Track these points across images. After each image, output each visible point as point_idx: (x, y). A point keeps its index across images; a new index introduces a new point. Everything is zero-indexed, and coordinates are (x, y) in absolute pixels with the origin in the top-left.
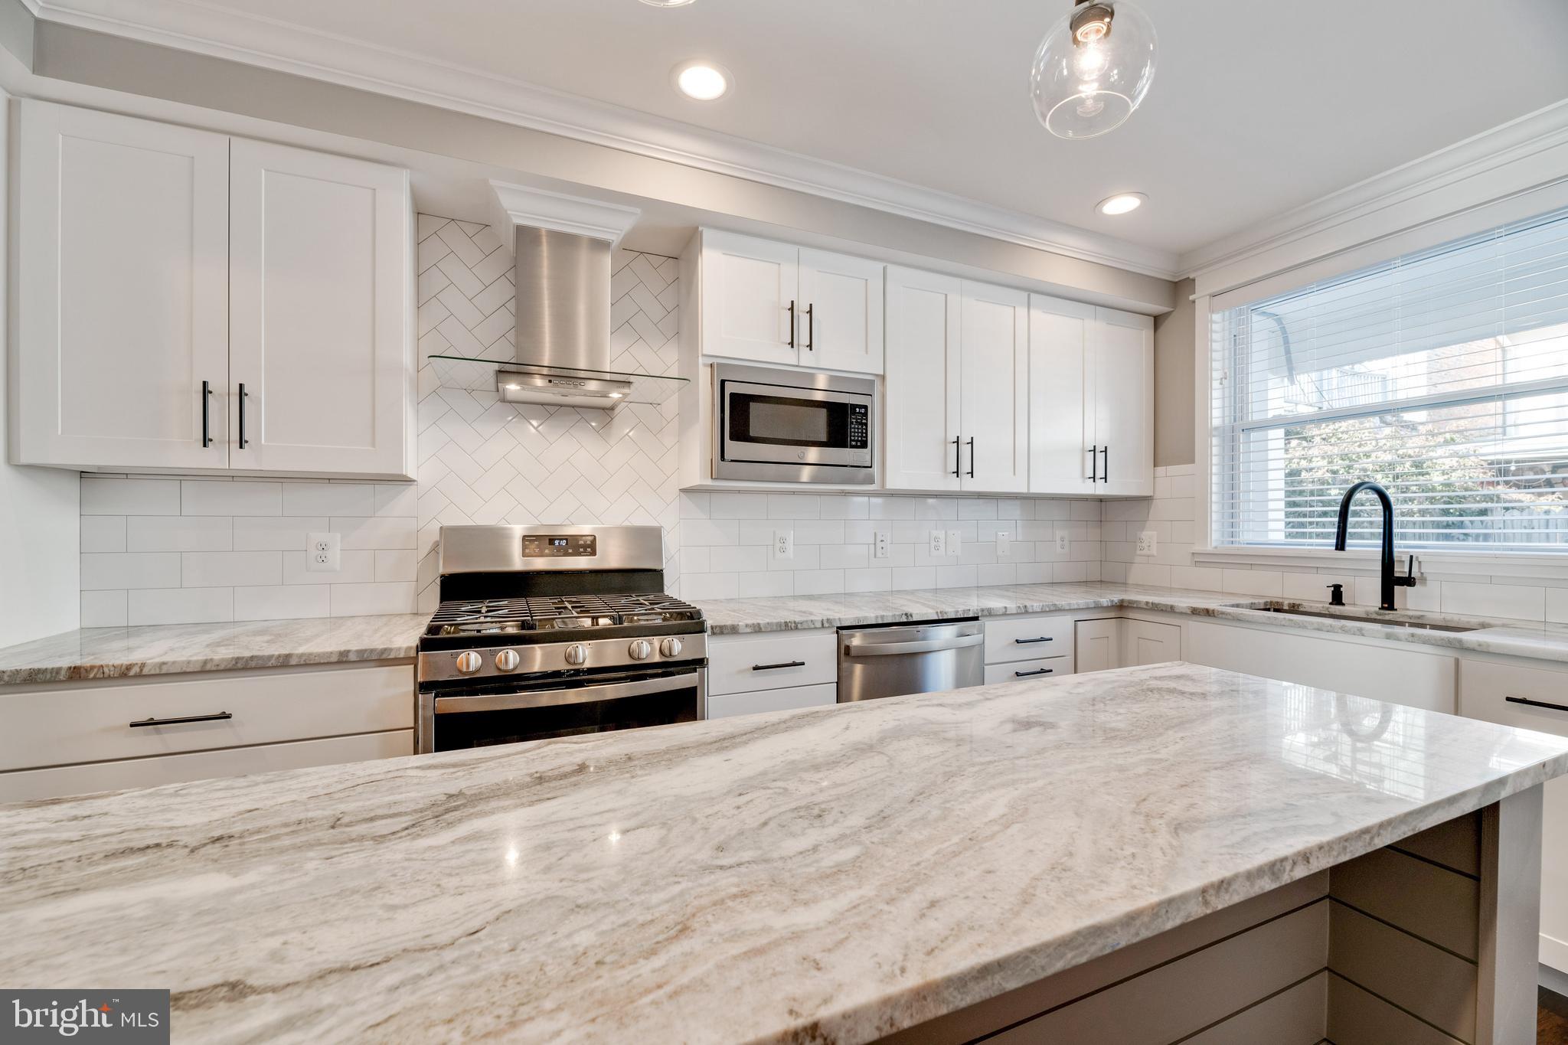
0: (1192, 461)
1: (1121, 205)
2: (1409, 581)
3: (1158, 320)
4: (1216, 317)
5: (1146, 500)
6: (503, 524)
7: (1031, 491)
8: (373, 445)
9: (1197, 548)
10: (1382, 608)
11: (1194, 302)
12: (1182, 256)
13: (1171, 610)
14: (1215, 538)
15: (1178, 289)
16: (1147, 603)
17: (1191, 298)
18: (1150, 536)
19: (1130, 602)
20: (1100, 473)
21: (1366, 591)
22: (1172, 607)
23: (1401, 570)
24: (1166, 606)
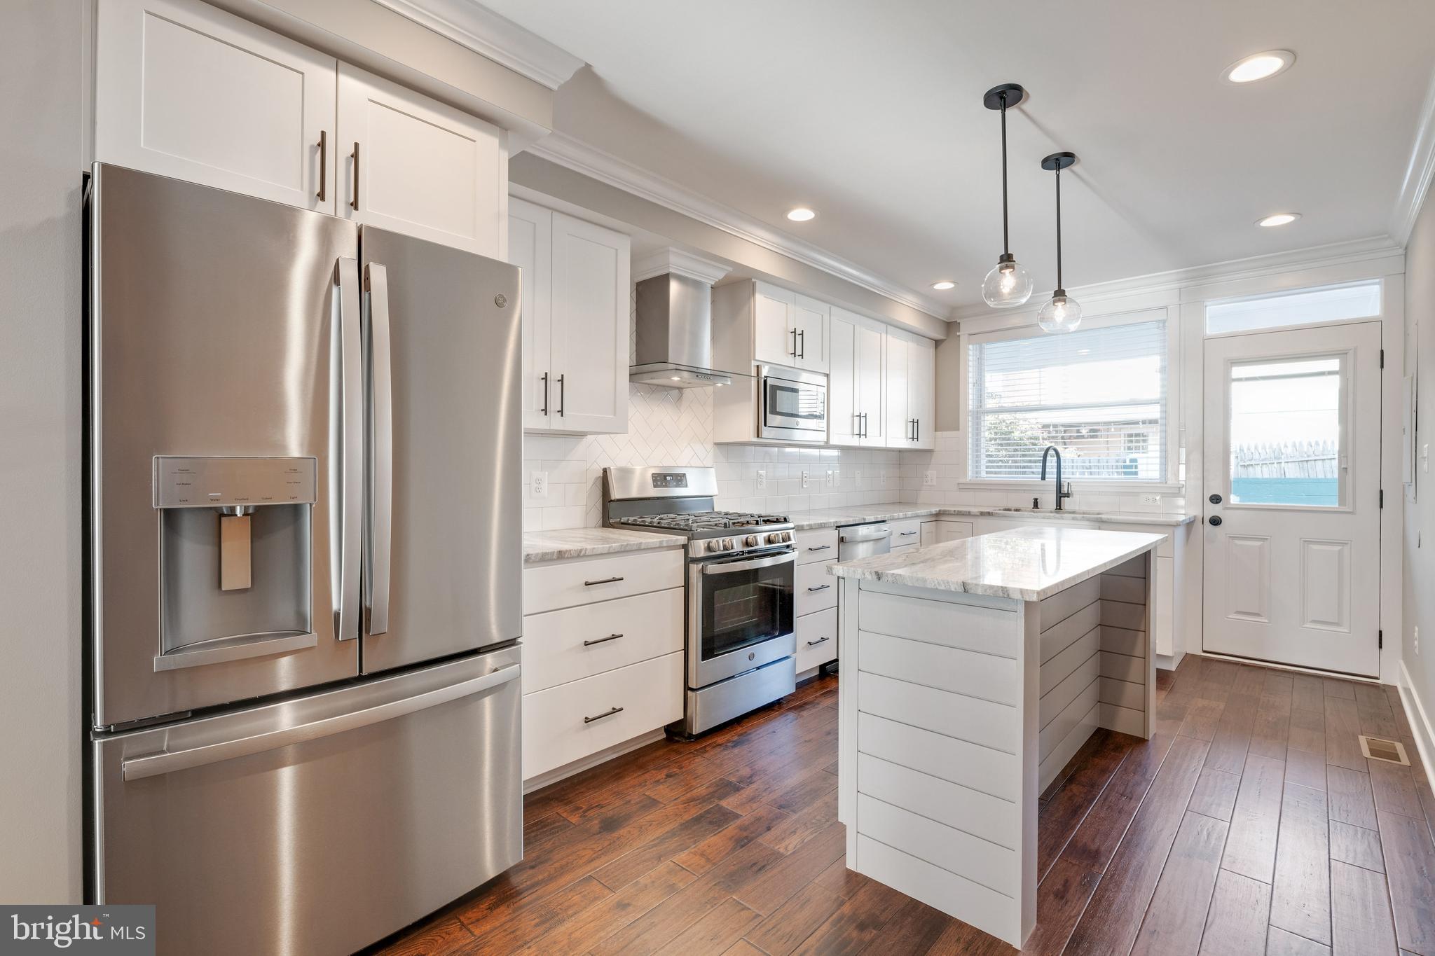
0: (958, 430)
1: (944, 286)
2: (1067, 495)
3: (937, 343)
4: (971, 347)
5: (930, 451)
6: (629, 466)
7: (887, 446)
8: (615, 415)
9: (961, 481)
10: (1057, 509)
11: (959, 336)
12: (954, 309)
13: (969, 514)
14: (970, 475)
15: (951, 326)
16: (955, 511)
17: (958, 334)
18: (931, 474)
19: (945, 511)
20: (915, 437)
21: (1049, 499)
22: (969, 512)
23: (1065, 490)
24: (966, 512)
